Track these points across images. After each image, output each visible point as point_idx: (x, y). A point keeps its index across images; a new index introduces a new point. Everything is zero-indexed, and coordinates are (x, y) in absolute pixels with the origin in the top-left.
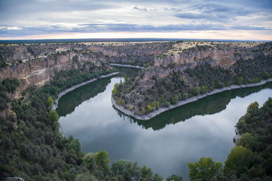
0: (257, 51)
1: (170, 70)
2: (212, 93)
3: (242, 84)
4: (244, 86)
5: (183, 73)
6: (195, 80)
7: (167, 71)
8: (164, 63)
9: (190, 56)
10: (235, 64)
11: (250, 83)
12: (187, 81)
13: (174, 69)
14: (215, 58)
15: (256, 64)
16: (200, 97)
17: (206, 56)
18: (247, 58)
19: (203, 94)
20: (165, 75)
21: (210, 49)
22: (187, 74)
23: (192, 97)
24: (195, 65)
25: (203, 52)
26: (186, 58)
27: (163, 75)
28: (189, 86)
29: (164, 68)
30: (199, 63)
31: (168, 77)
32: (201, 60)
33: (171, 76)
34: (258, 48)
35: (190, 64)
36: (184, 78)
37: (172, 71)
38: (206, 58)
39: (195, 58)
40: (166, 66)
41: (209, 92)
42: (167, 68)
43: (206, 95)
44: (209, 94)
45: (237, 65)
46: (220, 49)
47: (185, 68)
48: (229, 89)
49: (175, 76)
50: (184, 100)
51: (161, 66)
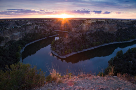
0: (130, 24)
1: (80, 34)
2: (103, 45)
3: (120, 41)
4: (120, 42)
5: (88, 35)
6: (94, 39)
7: (78, 34)
8: (77, 30)
9: (92, 26)
10: (117, 31)
11: (124, 41)
12: (89, 39)
13: (83, 33)
14: (106, 27)
15: (129, 31)
16: (96, 47)
17: (101, 26)
18: (124, 28)
19: (97, 46)
20: (78, 36)
21: (104, 23)
22: (90, 36)
23: (91, 47)
24: (95, 31)
25: (99, 24)
26: (90, 27)
27: (76, 36)
28: (90, 42)
29: (77, 32)
30: (98, 30)
31: (79, 37)
32: (98, 28)
33: (80, 37)
34: (131, 23)
35: (92, 31)
36: (88, 38)
37: (82, 34)
38: (101, 28)
39: (95, 28)
40: (78, 31)
41: (101, 45)
42: (79, 32)
43: (99, 47)
44: (100, 46)
45: (118, 32)
46: (109, 23)
47: (89, 33)
48: (112, 43)
49: (83, 37)
50: (86, 49)
51: (75, 31)
